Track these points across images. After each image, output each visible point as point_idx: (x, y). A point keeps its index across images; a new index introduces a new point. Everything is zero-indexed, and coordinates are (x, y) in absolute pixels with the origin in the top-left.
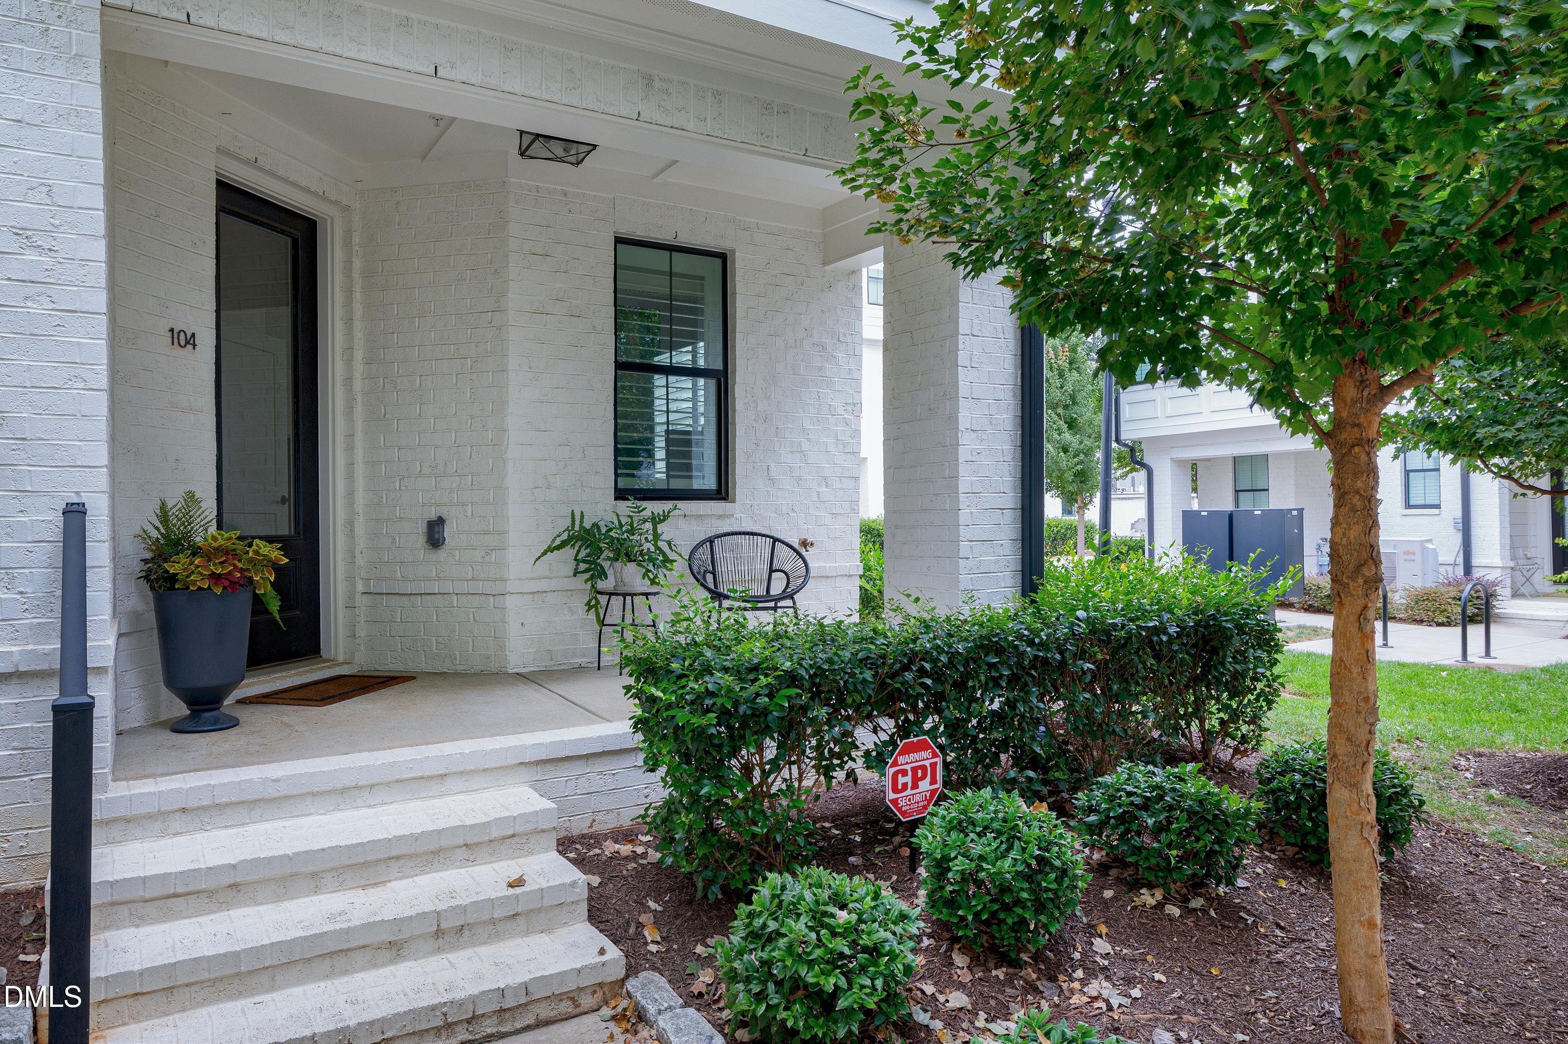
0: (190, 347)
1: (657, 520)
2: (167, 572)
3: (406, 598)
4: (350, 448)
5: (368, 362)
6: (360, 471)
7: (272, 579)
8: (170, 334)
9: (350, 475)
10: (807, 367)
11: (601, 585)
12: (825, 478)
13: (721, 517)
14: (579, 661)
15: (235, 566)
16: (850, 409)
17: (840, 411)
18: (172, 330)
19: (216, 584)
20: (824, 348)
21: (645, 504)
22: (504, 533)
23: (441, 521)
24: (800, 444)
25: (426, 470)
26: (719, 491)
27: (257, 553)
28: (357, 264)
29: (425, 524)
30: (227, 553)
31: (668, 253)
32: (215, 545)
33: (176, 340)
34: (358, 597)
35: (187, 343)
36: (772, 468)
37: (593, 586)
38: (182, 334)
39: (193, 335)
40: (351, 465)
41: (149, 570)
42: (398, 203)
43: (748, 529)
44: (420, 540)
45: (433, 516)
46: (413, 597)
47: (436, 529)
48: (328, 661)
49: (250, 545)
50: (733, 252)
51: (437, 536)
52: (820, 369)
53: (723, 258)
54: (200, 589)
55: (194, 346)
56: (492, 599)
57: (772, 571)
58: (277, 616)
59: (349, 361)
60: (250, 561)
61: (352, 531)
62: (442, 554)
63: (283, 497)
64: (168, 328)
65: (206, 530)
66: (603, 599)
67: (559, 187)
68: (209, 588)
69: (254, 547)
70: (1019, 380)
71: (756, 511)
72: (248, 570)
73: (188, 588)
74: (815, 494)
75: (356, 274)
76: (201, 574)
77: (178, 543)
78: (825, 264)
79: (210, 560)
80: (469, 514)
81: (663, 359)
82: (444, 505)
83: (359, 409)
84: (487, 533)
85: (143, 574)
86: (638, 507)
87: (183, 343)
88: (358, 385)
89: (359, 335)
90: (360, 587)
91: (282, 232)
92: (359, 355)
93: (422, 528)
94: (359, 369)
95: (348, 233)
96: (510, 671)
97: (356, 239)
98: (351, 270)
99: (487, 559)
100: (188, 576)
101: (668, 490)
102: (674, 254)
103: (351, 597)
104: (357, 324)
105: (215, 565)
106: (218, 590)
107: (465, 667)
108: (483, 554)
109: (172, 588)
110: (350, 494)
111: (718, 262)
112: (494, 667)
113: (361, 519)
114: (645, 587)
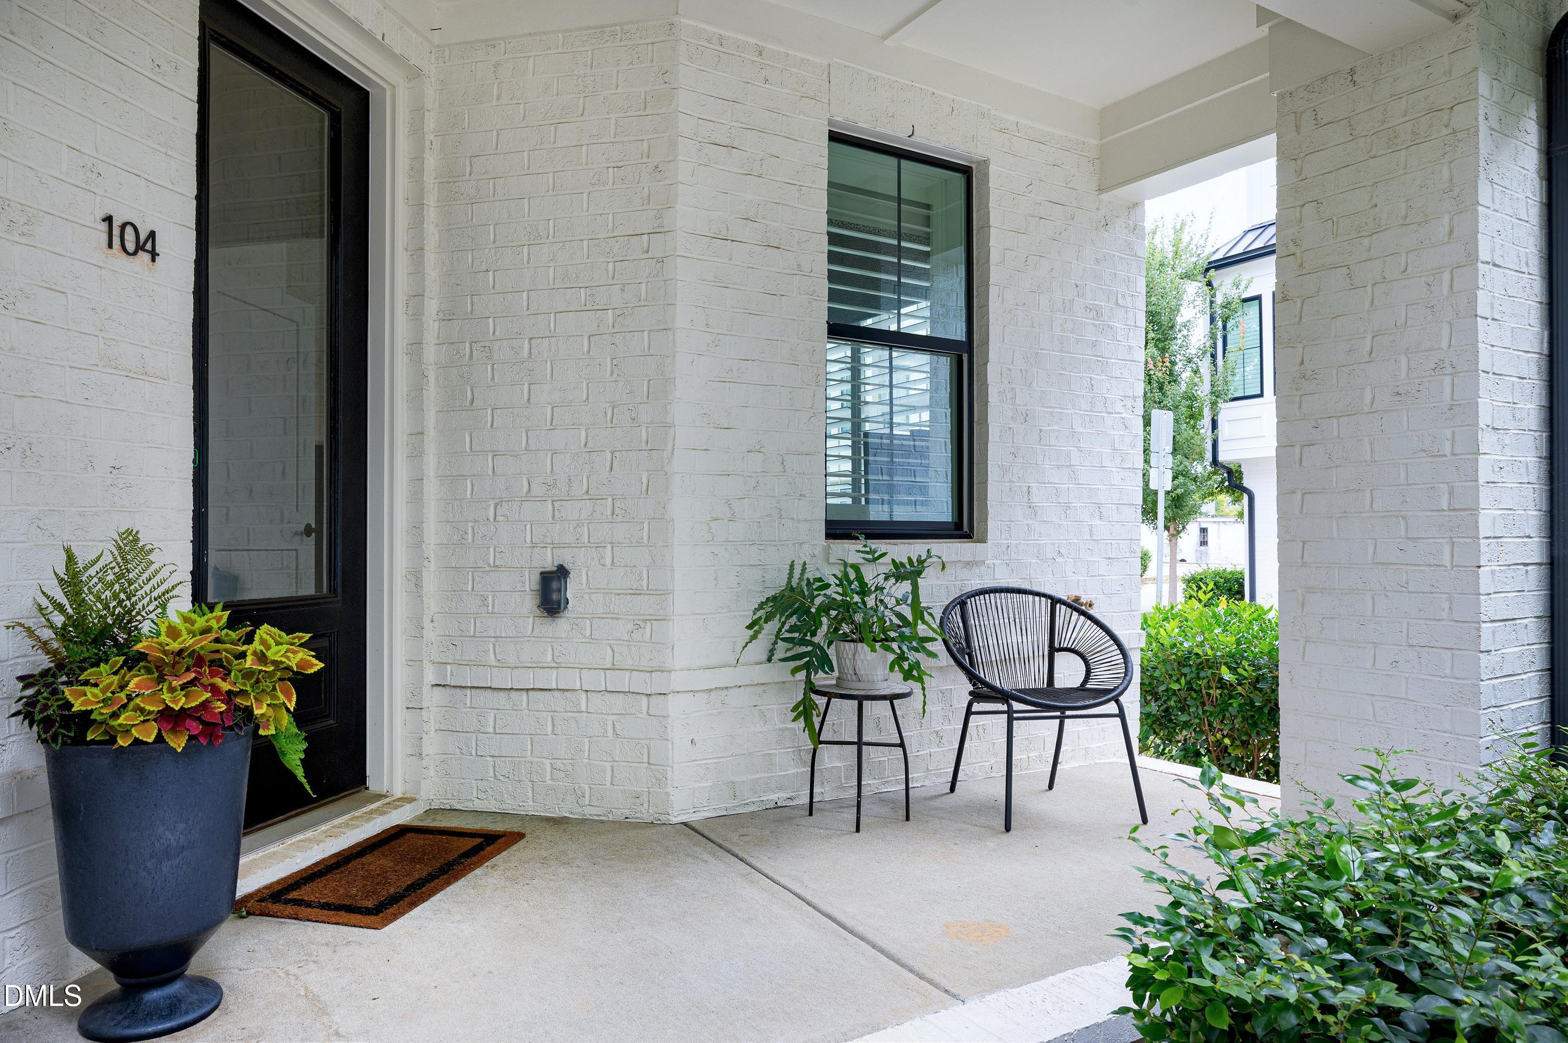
0: (145, 257)
1: (900, 572)
2: (69, 705)
3: (502, 694)
4: (417, 454)
5: (447, 317)
6: (431, 488)
7: (292, 706)
8: (104, 226)
9: (416, 497)
10: (1078, 341)
11: (821, 679)
12: (1099, 506)
13: (968, 564)
14: (774, 797)
15: (215, 690)
16: (1129, 405)
17: (1118, 407)
18: (109, 219)
19: (174, 731)
20: (1099, 315)
21: (880, 546)
22: (664, 594)
23: (562, 572)
24: (1069, 455)
25: (538, 490)
26: (958, 525)
27: (262, 658)
28: (431, 163)
29: (536, 577)
30: (199, 661)
31: (893, 161)
32: (175, 646)
33: (116, 241)
34: (426, 690)
35: (139, 247)
36: (1034, 491)
37: (808, 681)
38: (129, 230)
39: (152, 235)
40: (418, 481)
41: (31, 703)
42: (497, 65)
43: (1003, 584)
44: (529, 602)
45: (550, 566)
46: (514, 694)
47: (555, 585)
48: (379, 797)
49: (249, 639)
50: (985, 163)
51: (555, 596)
52: (1094, 344)
53: (966, 171)
54: (137, 742)
55: (154, 255)
56: (644, 700)
57: (1053, 650)
58: (300, 773)
59: (417, 316)
60: (248, 674)
61: (418, 585)
62: (562, 625)
63: (308, 526)
64: (101, 214)
65: (164, 606)
66: (821, 701)
67: (753, 41)
68: (160, 739)
69: (256, 645)
70: (1546, 345)
71: (1014, 556)
72: (243, 693)
73: (113, 740)
74: (1087, 529)
75: (429, 179)
76: (142, 711)
77: (102, 636)
78: (1101, 190)
79: (161, 679)
80: (608, 561)
81: (885, 321)
82: (568, 546)
83: (431, 394)
84: (636, 593)
85: (19, 706)
86: (872, 552)
87: (131, 247)
88: (430, 354)
89: (432, 274)
90: (430, 676)
91: (315, 99)
92: (432, 306)
93: (531, 582)
94: (432, 328)
95: (418, 112)
96: (674, 820)
97: (430, 122)
98: (422, 171)
99: (637, 635)
100: (115, 715)
101: (892, 523)
102: (904, 163)
103: (416, 692)
104: (431, 258)
105: (172, 690)
106: (178, 743)
107: (599, 811)
108: (630, 627)
109: (80, 740)
110: (417, 527)
111: (959, 178)
112: (645, 814)
113: (432, 567)
114: (897, 684)
